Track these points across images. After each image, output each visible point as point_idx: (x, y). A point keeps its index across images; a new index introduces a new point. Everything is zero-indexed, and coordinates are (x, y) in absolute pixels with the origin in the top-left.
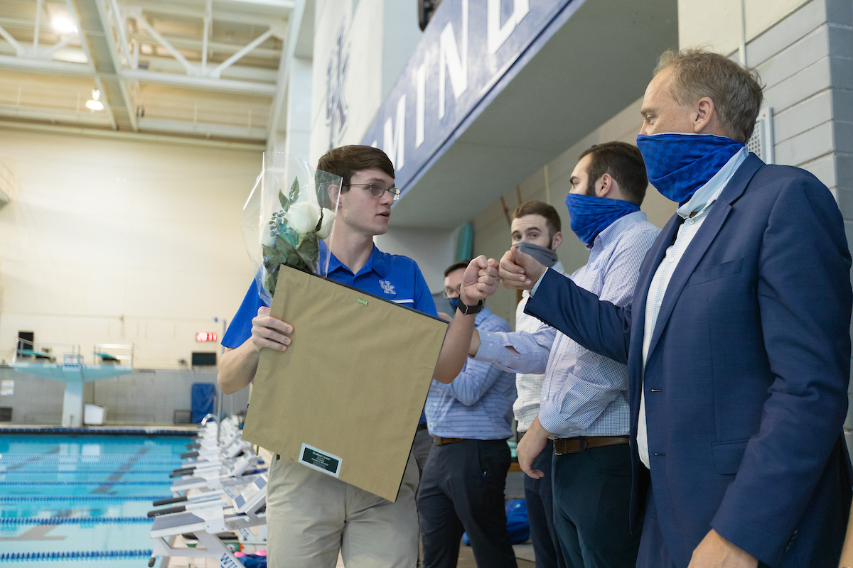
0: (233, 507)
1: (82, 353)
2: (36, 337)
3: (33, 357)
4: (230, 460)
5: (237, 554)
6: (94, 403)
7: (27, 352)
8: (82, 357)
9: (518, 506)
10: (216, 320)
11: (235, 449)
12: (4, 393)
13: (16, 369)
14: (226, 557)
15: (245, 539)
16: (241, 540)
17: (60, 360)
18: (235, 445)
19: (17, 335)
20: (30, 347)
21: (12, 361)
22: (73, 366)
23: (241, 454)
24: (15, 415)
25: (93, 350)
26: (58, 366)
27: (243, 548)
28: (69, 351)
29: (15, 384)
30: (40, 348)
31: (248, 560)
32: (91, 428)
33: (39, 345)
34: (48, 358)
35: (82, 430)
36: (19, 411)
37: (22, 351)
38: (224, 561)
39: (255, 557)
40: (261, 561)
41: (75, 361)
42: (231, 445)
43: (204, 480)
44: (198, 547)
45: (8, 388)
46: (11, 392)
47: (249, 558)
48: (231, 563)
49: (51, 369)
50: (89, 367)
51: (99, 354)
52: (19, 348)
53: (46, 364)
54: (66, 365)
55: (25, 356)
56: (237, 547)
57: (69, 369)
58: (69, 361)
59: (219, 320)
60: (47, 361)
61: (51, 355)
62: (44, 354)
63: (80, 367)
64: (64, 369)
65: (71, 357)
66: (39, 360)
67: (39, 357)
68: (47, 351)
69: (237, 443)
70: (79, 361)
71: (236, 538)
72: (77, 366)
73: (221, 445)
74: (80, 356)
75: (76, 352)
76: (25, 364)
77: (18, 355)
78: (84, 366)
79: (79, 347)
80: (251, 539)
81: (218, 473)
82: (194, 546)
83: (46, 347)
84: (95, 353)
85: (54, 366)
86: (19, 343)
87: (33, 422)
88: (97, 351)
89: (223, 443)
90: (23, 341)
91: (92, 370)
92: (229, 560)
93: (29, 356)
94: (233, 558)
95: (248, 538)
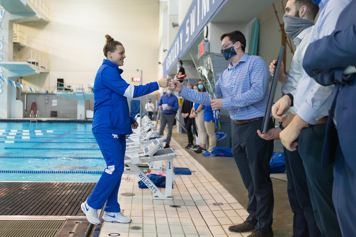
0: (143, 153)
1: (83, 88)
2: (64, 80)
3: (64, 89)
4: (145, 133)
5: (147, 174)
6: (90, 109)
7: (61, 87)
8: (84, 89)
9: (280, 155)
10: (138, 70)
11: (147, 128)
12: (53, 105)
13: (57, 95)
14: (141, 174)
15: (152, 168)
16: (150, 168)
17: (75, 91)
18: (147, 126)
19: (57, 80)
20: (62, 85)
21: (56, 92)
22: (80, 93)
23: (150, 130)
24: (58, 114)
25: (88, 86)
26: (74, 93)
27: (151, 171)
28: (78, 87)
29: (57, 101)
30: (66, 86)
31: (152, 176)
32: (89, 120)
33: (66, 84)
34: (70, 90)
35: (85, 121)
36: (60, 113)
37: (59, 87)
38: (140, 176)
39: (155, 175)
40: (158, 177)
41: (81, 91)
42: (146, 126)
43: (133, 141)
44: (131, 170)
45: (55, 103)
46: (56, 105)
47: (152, 175)
48: (143, 177)
49: (71, 94)
50: (86, 93)
51: (90, 88)
52: (58, 86)
53: (69, 93)
54: (77, 93)
55: (60, 89)
56: (148, 171)
57: (78, 94)
58: (78, 91)
59: (139, 70)
60: (69, 91)
61: (71, 88)
62: (68, 88)
63: (83, 93)
64: (77, 94)
65: (79, 89)
66: (66, 91)
67: (66, 89)
68: (69, 87)
69: (148, 125)
70: (82, 91)
71: (148, 167)
72: (82, 93)
73: (142, 126)
74: (83, 89)
75: (81, 87)
76: (60, 93)
77: (58, 89)
78: (85, 93)
79: (82, 85)
80: (154, 167)
81: (139, 138)
82: (129, 169)
83: (69, 85)
84: (89, 88)
85: (72, 93)
86: (58, 83)
87: (65, 117)
88: (90, 86)
89: (143, 126)
90: (59, 83)
91: (88, 95)
92: (142, 176)
93: (62, 89)
94: (145, 176)
95: (153, 167)
